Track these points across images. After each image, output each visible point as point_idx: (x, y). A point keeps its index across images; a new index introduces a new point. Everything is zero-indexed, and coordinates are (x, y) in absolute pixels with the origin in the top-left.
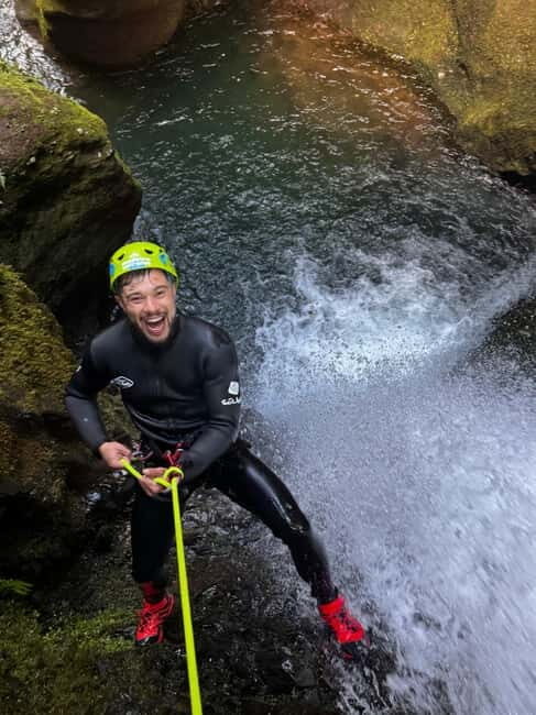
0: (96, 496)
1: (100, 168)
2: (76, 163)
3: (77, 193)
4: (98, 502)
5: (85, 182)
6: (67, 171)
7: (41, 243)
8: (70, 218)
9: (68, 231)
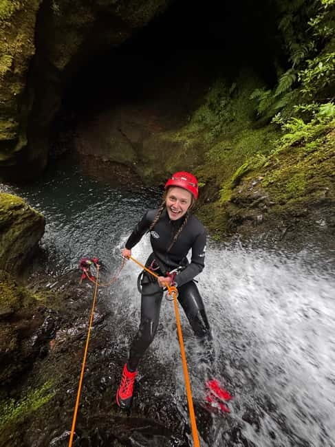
0: (36, 337)
1: (25, 213)
2: (14, 214)
3: (17, 224)
4: (37, 339)
5: (20, 220)
6: (10, 218)
7: (6, 245)
8: (17, 233)
9: (17, 238)
